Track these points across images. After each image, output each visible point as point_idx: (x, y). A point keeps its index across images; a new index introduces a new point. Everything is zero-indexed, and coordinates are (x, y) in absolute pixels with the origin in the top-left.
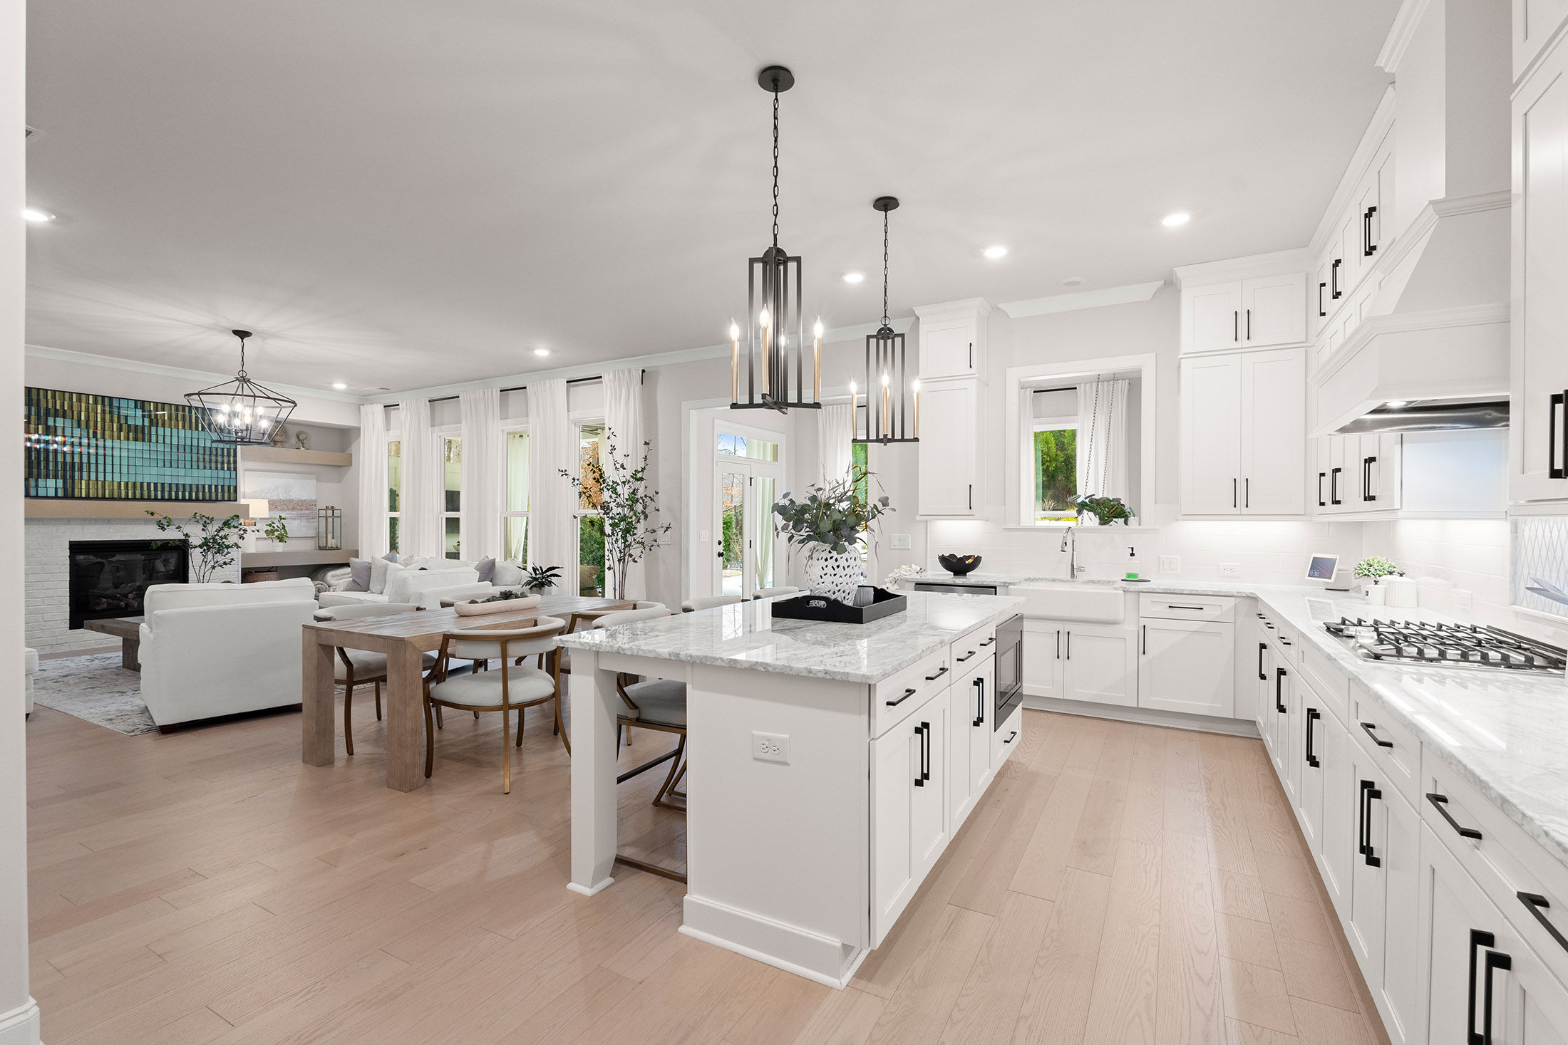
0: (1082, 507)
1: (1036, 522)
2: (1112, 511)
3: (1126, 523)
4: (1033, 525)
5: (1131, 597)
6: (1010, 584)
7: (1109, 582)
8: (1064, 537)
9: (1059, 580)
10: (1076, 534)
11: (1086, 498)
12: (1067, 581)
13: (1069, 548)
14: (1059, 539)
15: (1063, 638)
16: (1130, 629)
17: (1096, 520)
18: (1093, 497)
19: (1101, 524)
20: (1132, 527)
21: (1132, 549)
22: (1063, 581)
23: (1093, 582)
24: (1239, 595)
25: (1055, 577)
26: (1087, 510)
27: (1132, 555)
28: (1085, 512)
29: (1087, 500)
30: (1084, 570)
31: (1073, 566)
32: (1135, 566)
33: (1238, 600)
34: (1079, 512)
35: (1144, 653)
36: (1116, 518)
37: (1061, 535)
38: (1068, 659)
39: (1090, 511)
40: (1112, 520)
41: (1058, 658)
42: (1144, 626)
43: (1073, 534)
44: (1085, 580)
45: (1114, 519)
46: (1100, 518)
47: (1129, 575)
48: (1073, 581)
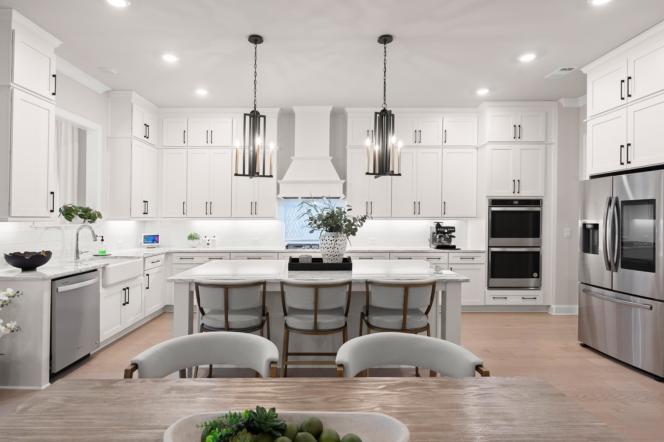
21: (102, 237)
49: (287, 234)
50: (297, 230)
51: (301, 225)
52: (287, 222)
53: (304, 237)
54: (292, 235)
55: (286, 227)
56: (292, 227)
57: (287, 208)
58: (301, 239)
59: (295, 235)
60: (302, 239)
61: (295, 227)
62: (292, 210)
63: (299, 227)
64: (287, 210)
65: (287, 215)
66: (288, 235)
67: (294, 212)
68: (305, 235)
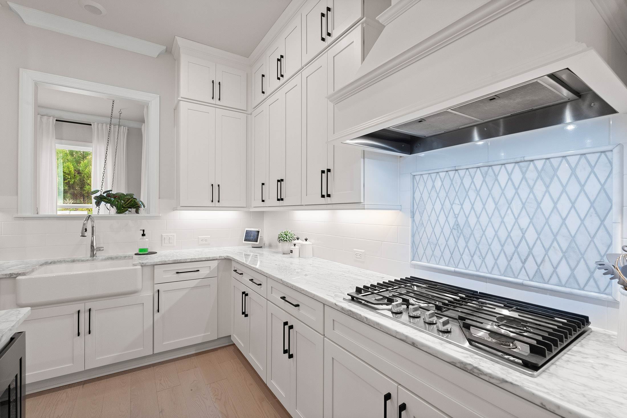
0: (99, 200)
1: (58, 212)
2: (127, 203)
3: (137, 212)
4: (55, 214)
5: (147, 270)
6: (18, 274)
7: (125, 257)
8: (84, 224)
9: (78, 261)
10: (95, 221)
11: (104, 193)
12: (87, 260)
13: (89, 233)
14: (79, 225)
15: (84, 317)
16: (147, 294)
17: (114, 210)
18: (110, 192)
19: (118, 213)
20: (142, 215)
21: (144, 231)
22: (83, 261)
23: (111, 258)
24: (220, 258)
25: (75, 257)
26: (104, 201)
27: (143, 235)
28: (103, 203)
29: (105, 195)
30: (103, 250)
31: (92, 246)
32: (146, 243)
33: (220, 261)
34: (98, 204)
35: (158, 312)
36: (130, 208)
37: (82, 222)
38: (90, 333)
39: (107, 202)
40: (127, 210)
41: (79, 335)
42: (158, 291)
43: (93, 221)
44: (104, 258)
45: (129, 209)
46: (117, 209)
47: (141, 250)
48: (93, 260)
49: (417, 249)
50: (442, 241)
51: (452, 225)
52: (417, 216)
53: (461, 265)
54: (429, 252)
55: (415, 228)
56: (429, 230)
57: (417, 178)
58: (452, 269)
59: (438, 252)
60: (457, 270)
61: (438, 230)
62: (430, 184)
63: (447, 231)
64: (418, 184)
65: (417, 195)
66: (421, 251)
67: (433, 186)
68: (466, 257)
